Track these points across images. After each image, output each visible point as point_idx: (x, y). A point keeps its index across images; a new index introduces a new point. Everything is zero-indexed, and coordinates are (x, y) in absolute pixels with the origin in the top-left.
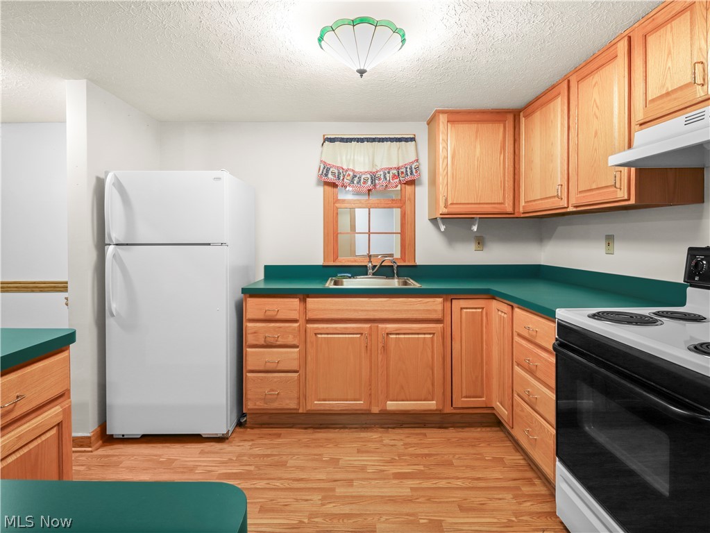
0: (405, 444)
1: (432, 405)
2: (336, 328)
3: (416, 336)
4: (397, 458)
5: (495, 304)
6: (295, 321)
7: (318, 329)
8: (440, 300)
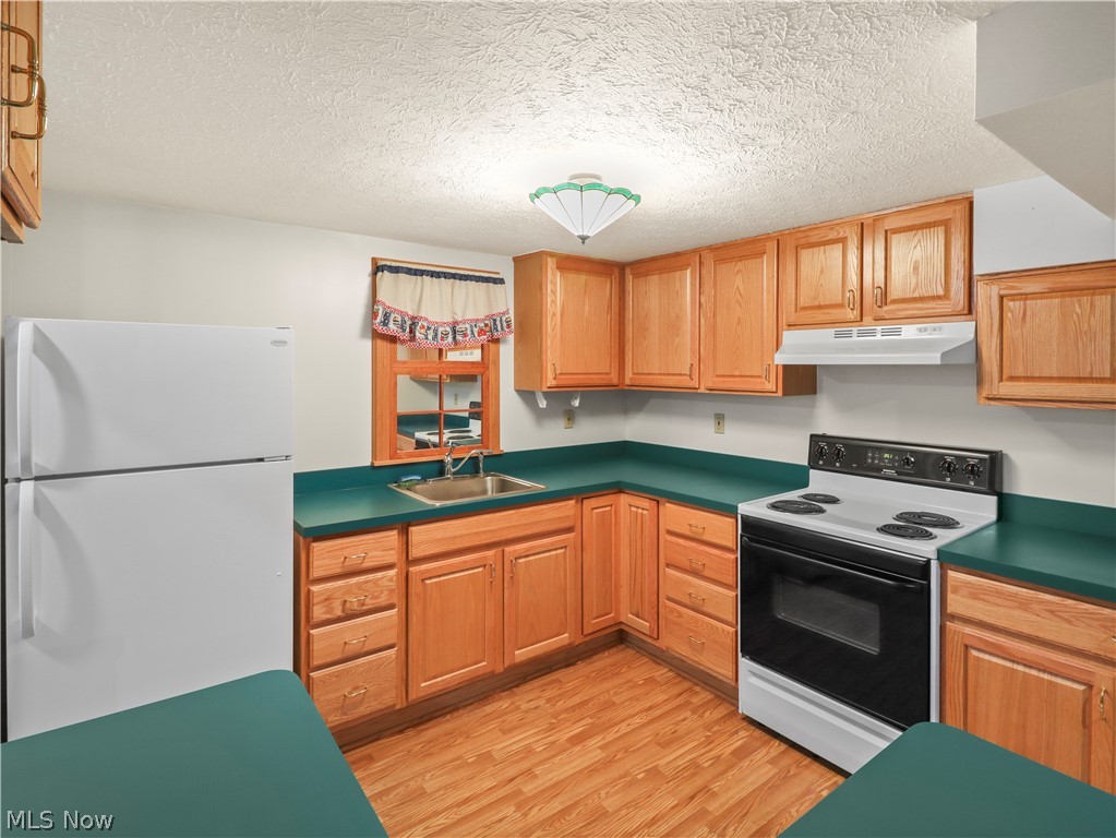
0: (548, 701)
1: (564, 639)
2: (452, 565)
3: (548, 554)
4: (554, 721)
5: (624, 499)
6: (390, 567)
7: (426, 571)
8: (573, 502)
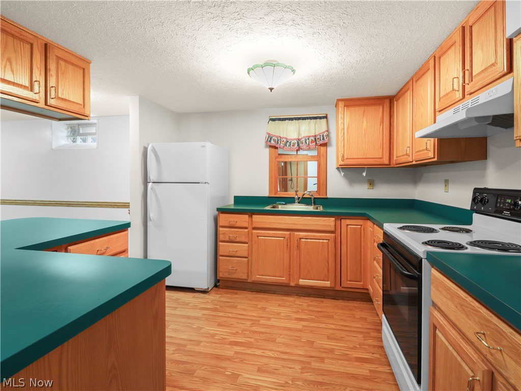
0: (308, 305)
1: (327, 284)
2: (269, 233)
3: (318, 241)
4: (300, 311)
5: (369, 223)
6: (246, 228)
7: (258, 233)
8: (333, 219)
